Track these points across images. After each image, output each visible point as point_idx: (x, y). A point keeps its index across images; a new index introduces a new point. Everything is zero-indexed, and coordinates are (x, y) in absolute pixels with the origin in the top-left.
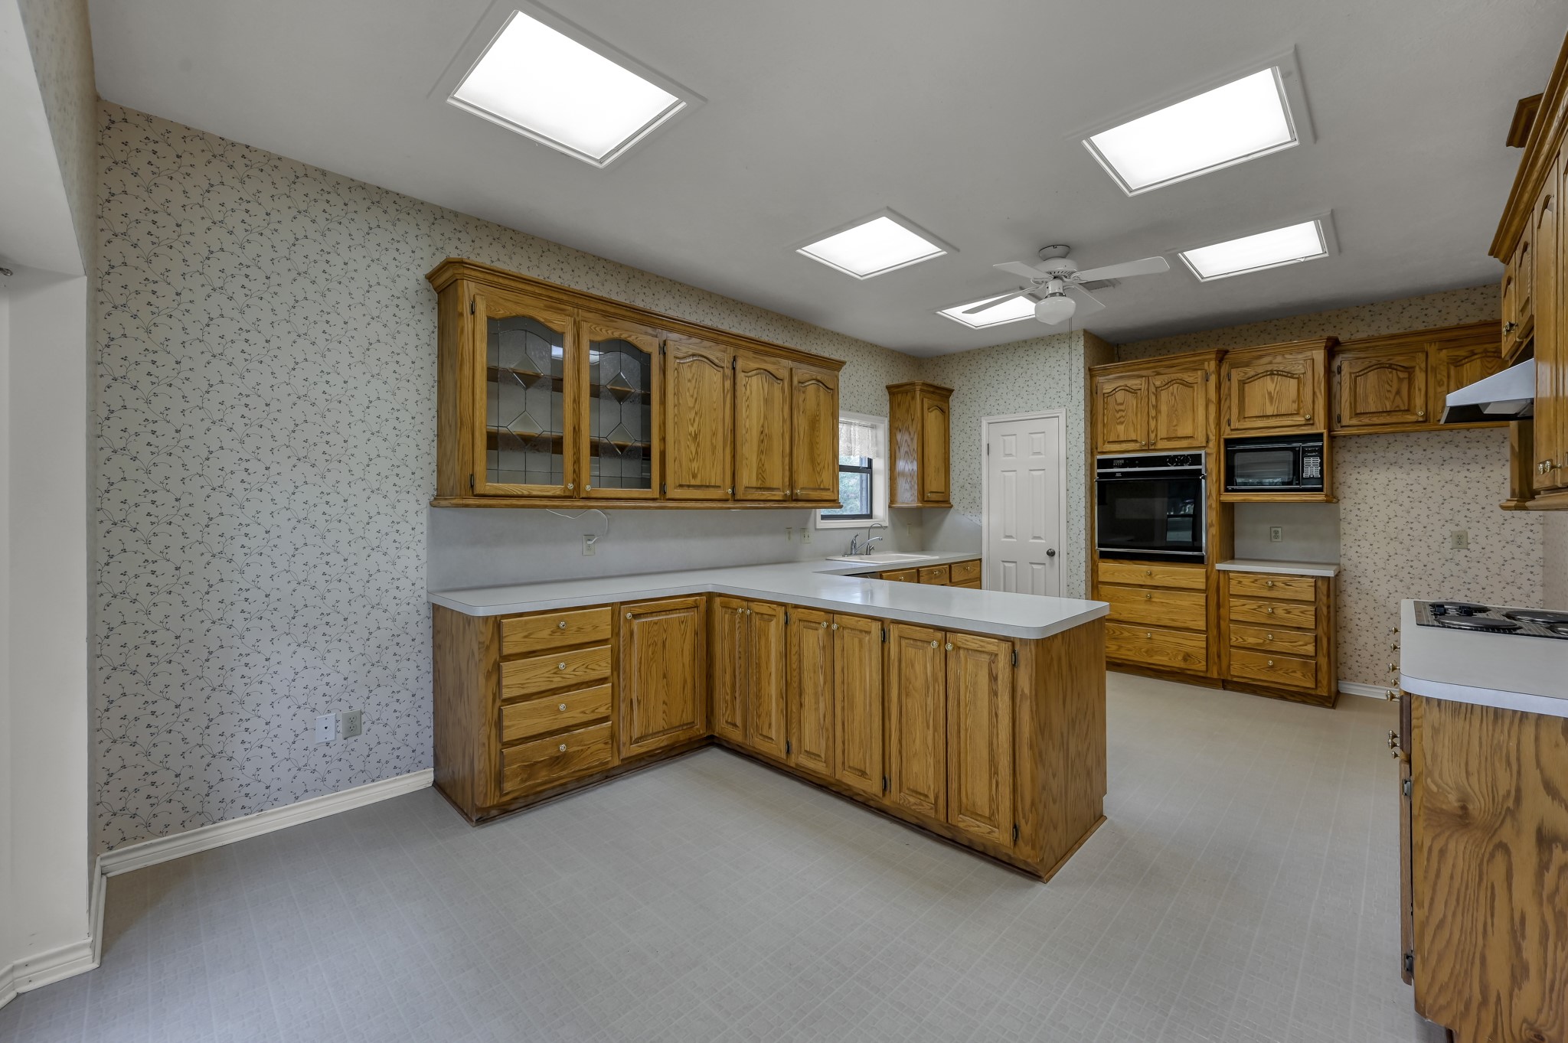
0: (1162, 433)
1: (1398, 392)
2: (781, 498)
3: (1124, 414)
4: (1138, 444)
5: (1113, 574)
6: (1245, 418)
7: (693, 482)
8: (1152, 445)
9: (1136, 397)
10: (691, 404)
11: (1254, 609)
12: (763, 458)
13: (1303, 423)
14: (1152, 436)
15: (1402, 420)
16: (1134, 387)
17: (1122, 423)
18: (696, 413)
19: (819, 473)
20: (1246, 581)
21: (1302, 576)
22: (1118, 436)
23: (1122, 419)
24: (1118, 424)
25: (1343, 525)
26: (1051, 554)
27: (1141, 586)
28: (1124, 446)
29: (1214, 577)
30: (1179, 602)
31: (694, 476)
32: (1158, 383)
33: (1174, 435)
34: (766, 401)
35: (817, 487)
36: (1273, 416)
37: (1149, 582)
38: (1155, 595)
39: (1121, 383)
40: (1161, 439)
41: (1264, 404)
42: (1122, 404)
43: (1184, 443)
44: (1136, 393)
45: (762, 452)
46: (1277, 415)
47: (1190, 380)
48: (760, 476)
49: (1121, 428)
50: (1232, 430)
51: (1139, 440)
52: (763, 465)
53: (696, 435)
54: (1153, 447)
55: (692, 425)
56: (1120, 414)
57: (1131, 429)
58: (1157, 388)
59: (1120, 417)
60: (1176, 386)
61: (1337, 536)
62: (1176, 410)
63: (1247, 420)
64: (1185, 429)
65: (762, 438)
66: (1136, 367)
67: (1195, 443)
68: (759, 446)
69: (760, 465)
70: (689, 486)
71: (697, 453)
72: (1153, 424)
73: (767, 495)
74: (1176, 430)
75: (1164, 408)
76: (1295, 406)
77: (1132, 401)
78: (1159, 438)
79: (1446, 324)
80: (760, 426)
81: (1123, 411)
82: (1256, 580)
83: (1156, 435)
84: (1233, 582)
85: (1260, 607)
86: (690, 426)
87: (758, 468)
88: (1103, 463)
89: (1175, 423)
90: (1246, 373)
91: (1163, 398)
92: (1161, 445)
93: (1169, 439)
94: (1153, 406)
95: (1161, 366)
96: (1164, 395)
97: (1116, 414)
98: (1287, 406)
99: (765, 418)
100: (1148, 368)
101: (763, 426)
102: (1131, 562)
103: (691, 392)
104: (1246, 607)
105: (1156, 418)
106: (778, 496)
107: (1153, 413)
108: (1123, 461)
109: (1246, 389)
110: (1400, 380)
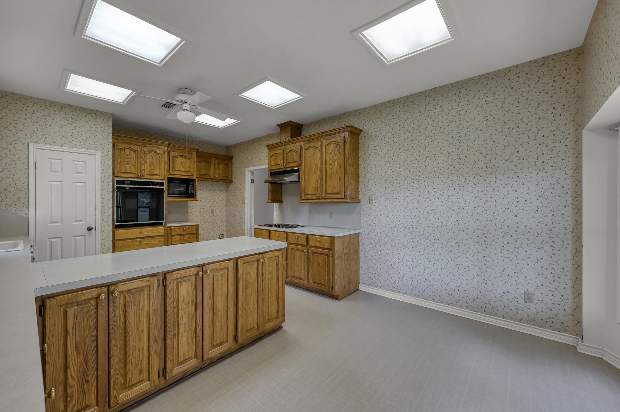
0: (147, 171)
1: (208, 170)
3: (129, 160)
4: (136, 175)
5: (123, 235)
6: (174, 170)
8: (142, 176)
9: (135, 154)
11: (179, 239)
13: (191, 175)
14: (143, 172)
15: (208, 178)
16: (135, 149)
17: (128, 164)
20: (177, 230)
21: (192, 225)
22: (126, 170)
23: (128, 163)
24: (126, 164)
25: (189, 208)
26: (89, 229)
27: (136, 238)
28: (129, 175)
29: (166, 229)
30: (153, 242)
32: (145, 150)
33: (152, 173)
36: (183, 171)
37: (141, 236)
38: (144, 241)
39: (128, 146)
40: (146, 174)
41: (180, 167)
42: (128, 155)
43: (156, 177)
44: (135, 152)
46: (184, 171)
47: (159, 152)
49: (127, 166)
50: (170, 174)
51: (136, 173)
54: (143, 177)
56: (127, 160)
57: (133, 168)
58: (145, 152)
59: (127, 161)
60: (153, 153)
61: (187, 212)
62: (153, 163)
63: (175, 171)
64: (157, 172)
66: (135, 140)
67: (160, 178)
72: (143, 167)
74: (153, 171)
75: (148, 161)
76: (189, 169)
77: (133, 155)
78: (145, 174)
79: (210, 152)
81: (129, 159)
82: (180, 229)
83: (144, 172)
84: (173, 231)
85: (181, 238)
88: (118, 182)
89: (152, 168)
90: (175, 154)
91: (147, 157)
92: (146, 176)
93: (150, 175)
94: (143, 159)
95: (146, 143)
96: (148, 155)
97: (125, 159)
98: (187, 169)
100: (141, 142)
102: (131, 228)
104: (177, 238)
105: (144, 165)
107: (143, 162)
108: (130, 182)
109: (175, 160)
110: (208, 166)
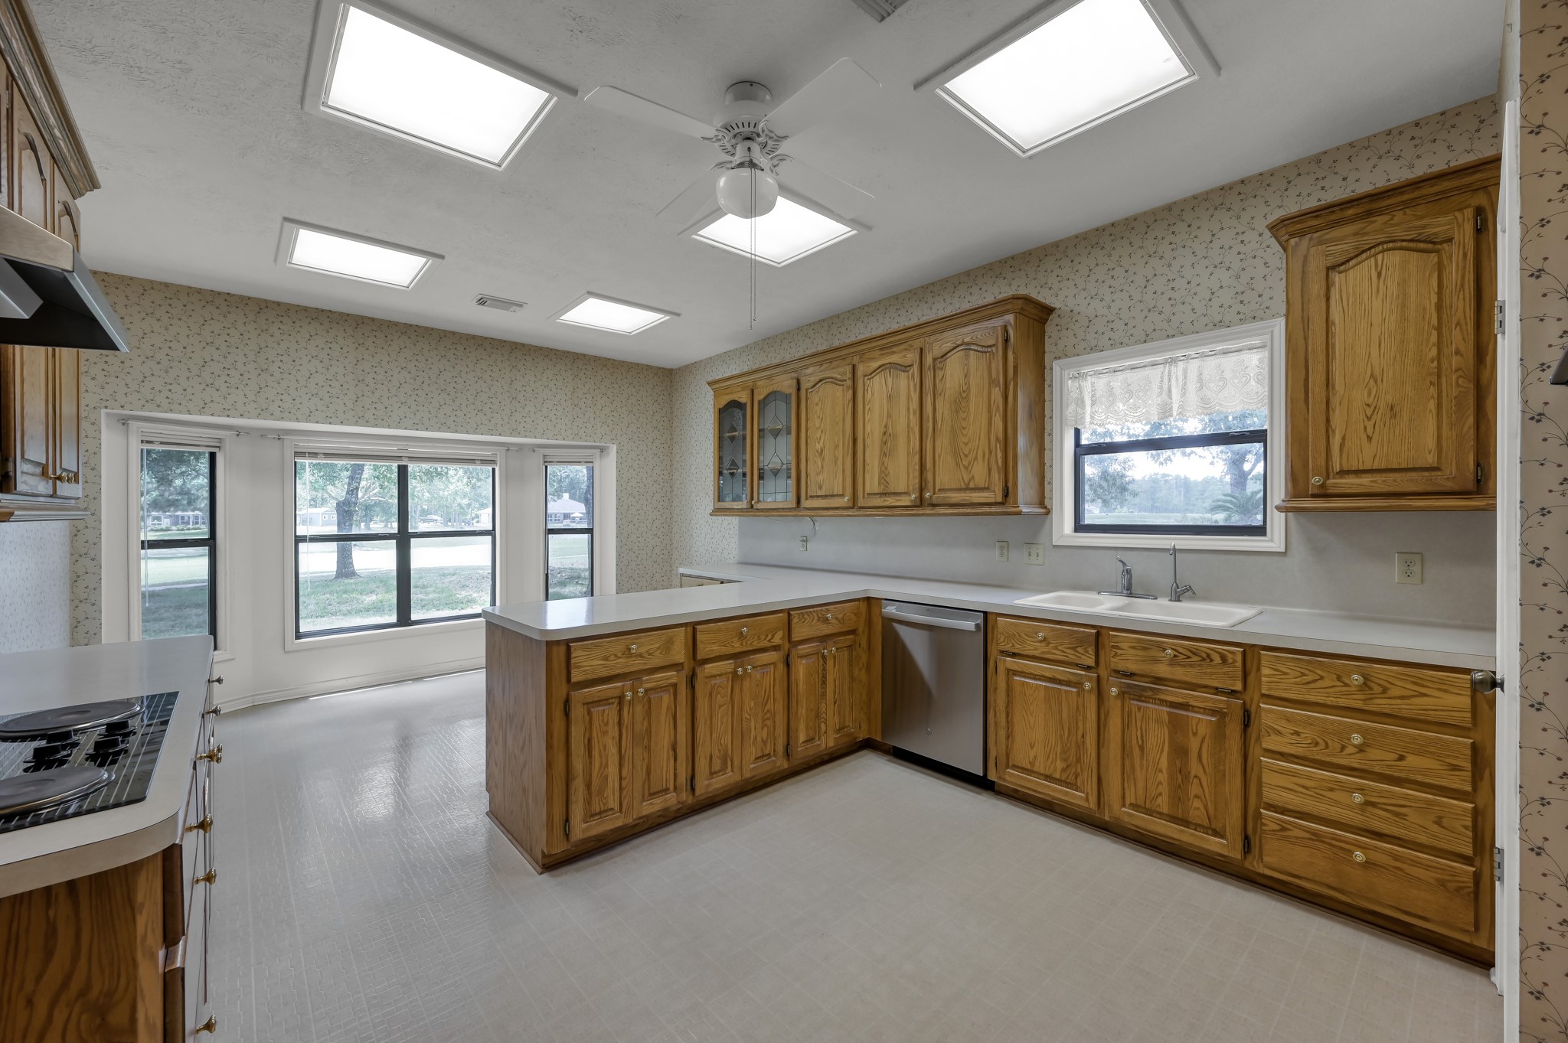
2: (909, 504)
7: (819, 493)
10: (818, 425)
12: (886, 460)
18: (822, 432)
19: (966, 468)
31: (820, 488)
34: (890, 397)
35: (963, 486)
45: (885, 454)
48: (883, 481)
52: (886, 469)
53: (822, 451)
55: (819, 443)
65: (885, 439)
68: (881, 448)
69: (883, 468)
70: (818, 496)
71: (822, 467)
73: (890, 501)
80: (883, 426)
86: (817, 444)
87: (881, 472)
99: (889, 416)
101: (886, 426)
103: (818, 414)
106: (905, 501)
